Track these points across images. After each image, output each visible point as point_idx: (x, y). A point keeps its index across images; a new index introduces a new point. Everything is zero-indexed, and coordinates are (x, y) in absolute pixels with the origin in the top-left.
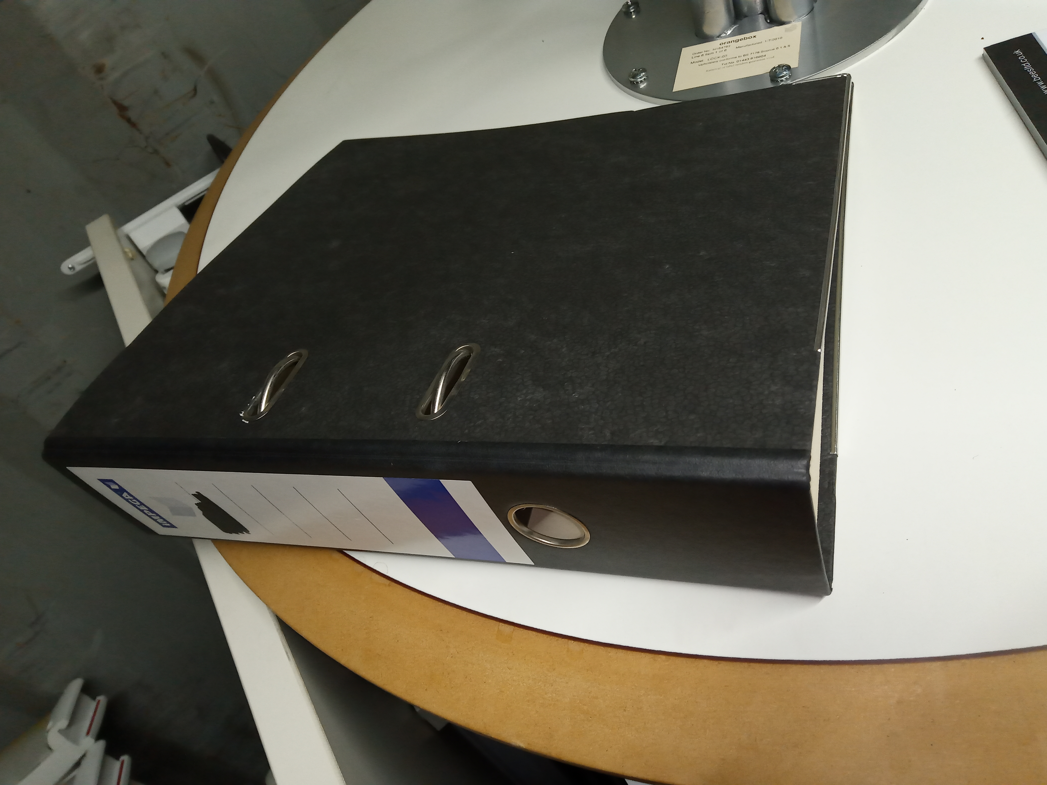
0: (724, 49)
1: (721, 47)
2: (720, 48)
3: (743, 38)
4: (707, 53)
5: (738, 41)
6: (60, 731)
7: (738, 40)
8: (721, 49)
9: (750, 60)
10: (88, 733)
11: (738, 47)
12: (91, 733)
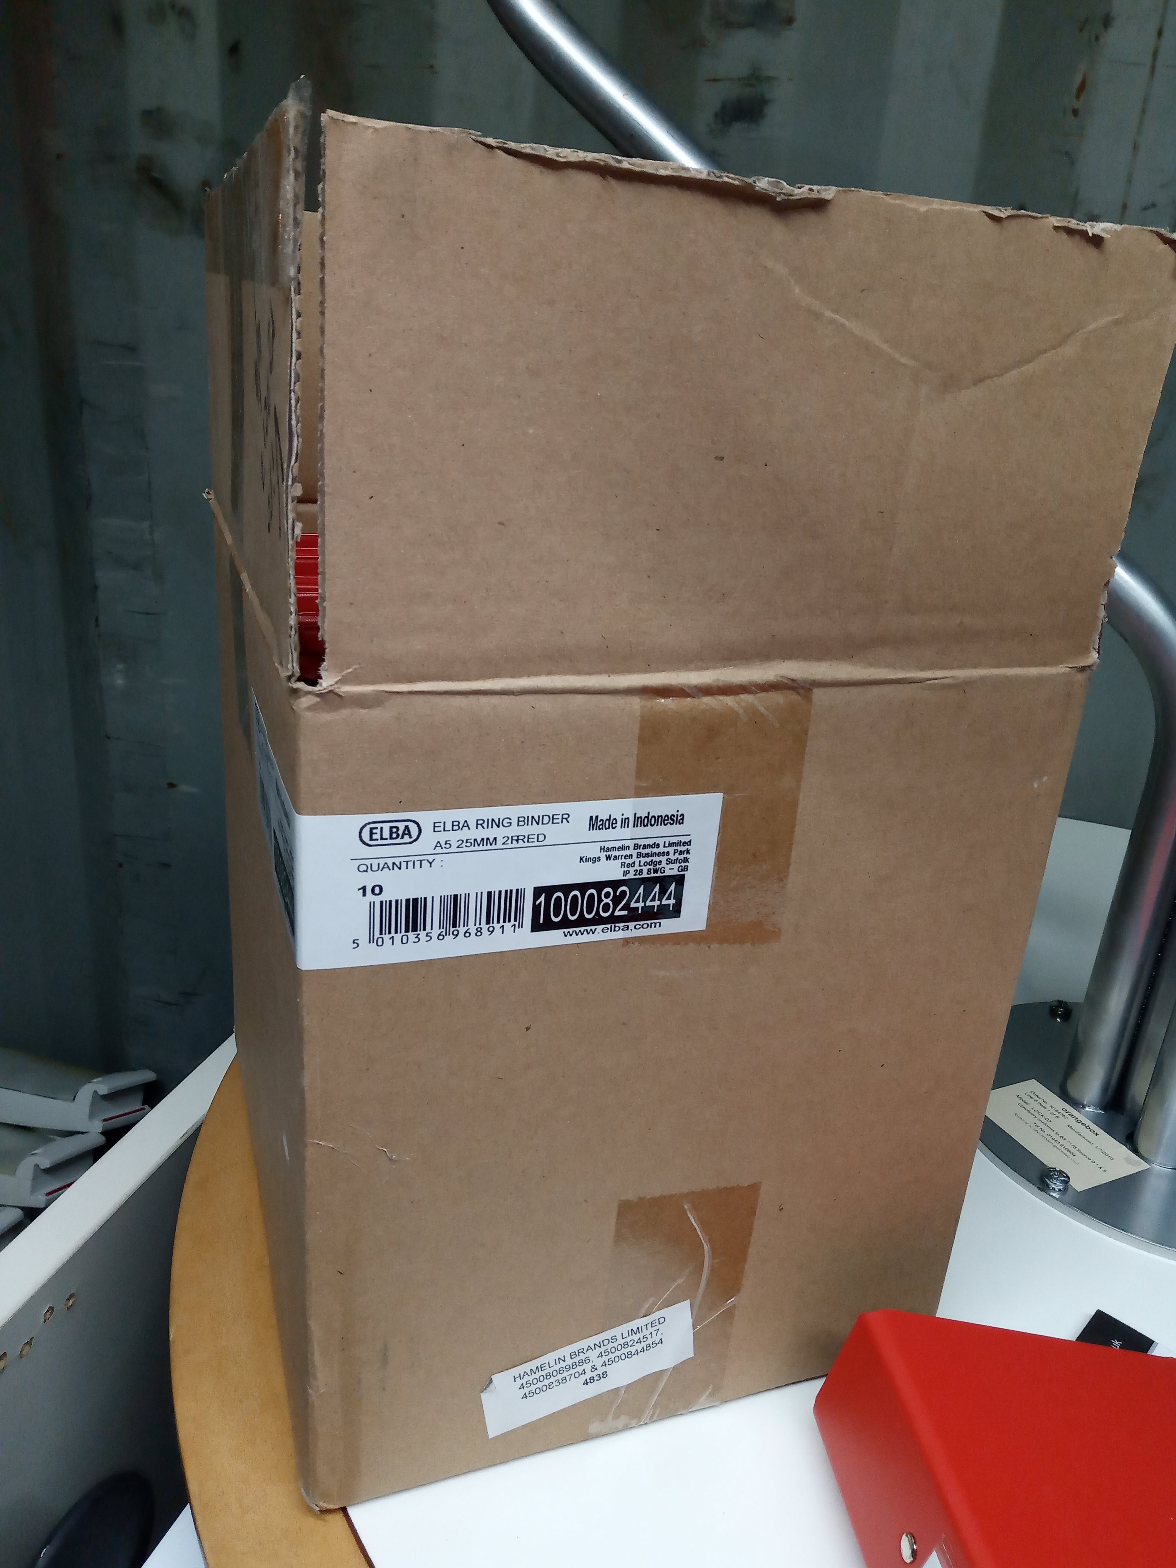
0: (1058, 1115)
1: (1059, 1112)
2: (1057, 1111)
3: (1087, 1125)
4: (1043, 1103)
5: (1079, 1123)
6: (96, 1092)
7: (1081, 1122)
8: (1055, 1113)
9: (1058, 1146)
10: (105, 1120)
11: (1070, 1126)
12: (105, 1122)
